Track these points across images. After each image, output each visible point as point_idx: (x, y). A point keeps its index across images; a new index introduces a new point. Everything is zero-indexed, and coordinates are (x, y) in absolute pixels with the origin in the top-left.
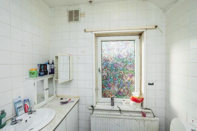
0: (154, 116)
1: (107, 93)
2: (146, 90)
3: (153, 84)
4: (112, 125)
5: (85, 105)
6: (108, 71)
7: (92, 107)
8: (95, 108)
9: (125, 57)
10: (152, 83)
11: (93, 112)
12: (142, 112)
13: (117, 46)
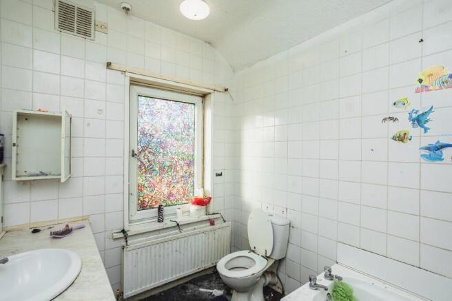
0: (225, 221)
1: (147, 200)
2: (214, 184)
3: (221, 175)
4: (168, 255)
5: (103, 233)
6: (149, 155)
7: (123, 231)
8: (129, 234)
9: (180, 130)
10: (220, 173)
11: (126, 241)
12: (209, 220)
13: (167, 110)
